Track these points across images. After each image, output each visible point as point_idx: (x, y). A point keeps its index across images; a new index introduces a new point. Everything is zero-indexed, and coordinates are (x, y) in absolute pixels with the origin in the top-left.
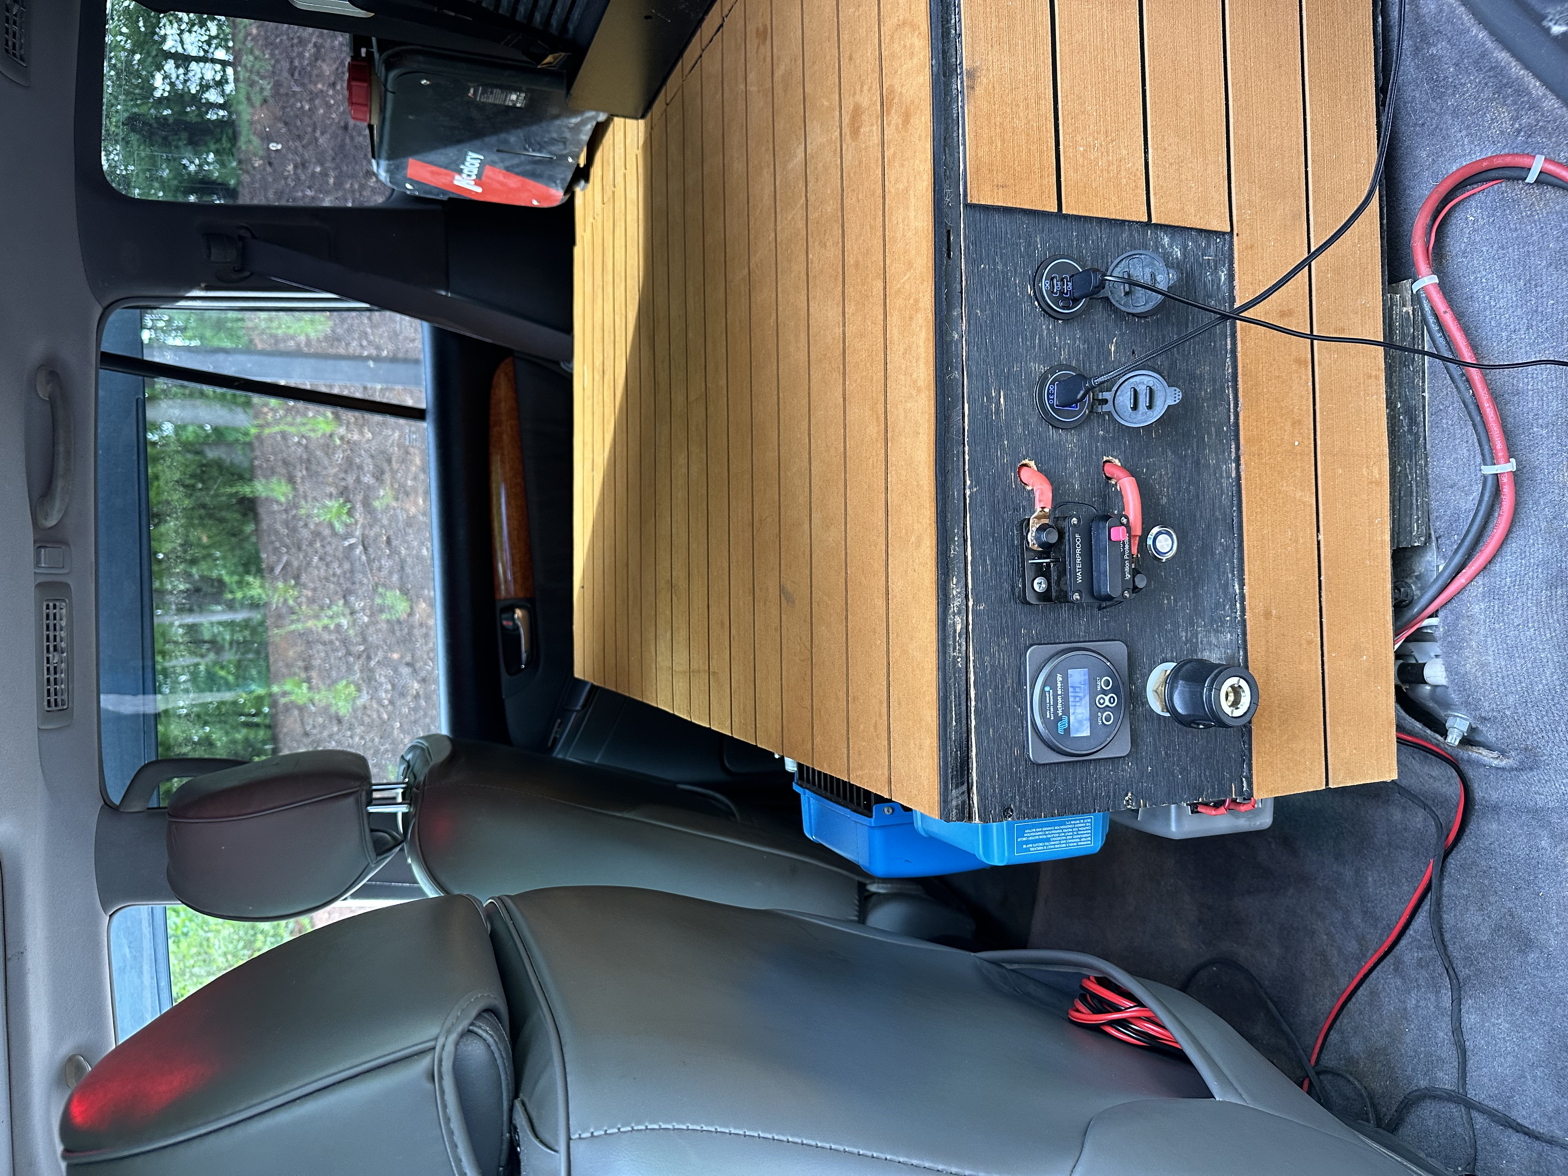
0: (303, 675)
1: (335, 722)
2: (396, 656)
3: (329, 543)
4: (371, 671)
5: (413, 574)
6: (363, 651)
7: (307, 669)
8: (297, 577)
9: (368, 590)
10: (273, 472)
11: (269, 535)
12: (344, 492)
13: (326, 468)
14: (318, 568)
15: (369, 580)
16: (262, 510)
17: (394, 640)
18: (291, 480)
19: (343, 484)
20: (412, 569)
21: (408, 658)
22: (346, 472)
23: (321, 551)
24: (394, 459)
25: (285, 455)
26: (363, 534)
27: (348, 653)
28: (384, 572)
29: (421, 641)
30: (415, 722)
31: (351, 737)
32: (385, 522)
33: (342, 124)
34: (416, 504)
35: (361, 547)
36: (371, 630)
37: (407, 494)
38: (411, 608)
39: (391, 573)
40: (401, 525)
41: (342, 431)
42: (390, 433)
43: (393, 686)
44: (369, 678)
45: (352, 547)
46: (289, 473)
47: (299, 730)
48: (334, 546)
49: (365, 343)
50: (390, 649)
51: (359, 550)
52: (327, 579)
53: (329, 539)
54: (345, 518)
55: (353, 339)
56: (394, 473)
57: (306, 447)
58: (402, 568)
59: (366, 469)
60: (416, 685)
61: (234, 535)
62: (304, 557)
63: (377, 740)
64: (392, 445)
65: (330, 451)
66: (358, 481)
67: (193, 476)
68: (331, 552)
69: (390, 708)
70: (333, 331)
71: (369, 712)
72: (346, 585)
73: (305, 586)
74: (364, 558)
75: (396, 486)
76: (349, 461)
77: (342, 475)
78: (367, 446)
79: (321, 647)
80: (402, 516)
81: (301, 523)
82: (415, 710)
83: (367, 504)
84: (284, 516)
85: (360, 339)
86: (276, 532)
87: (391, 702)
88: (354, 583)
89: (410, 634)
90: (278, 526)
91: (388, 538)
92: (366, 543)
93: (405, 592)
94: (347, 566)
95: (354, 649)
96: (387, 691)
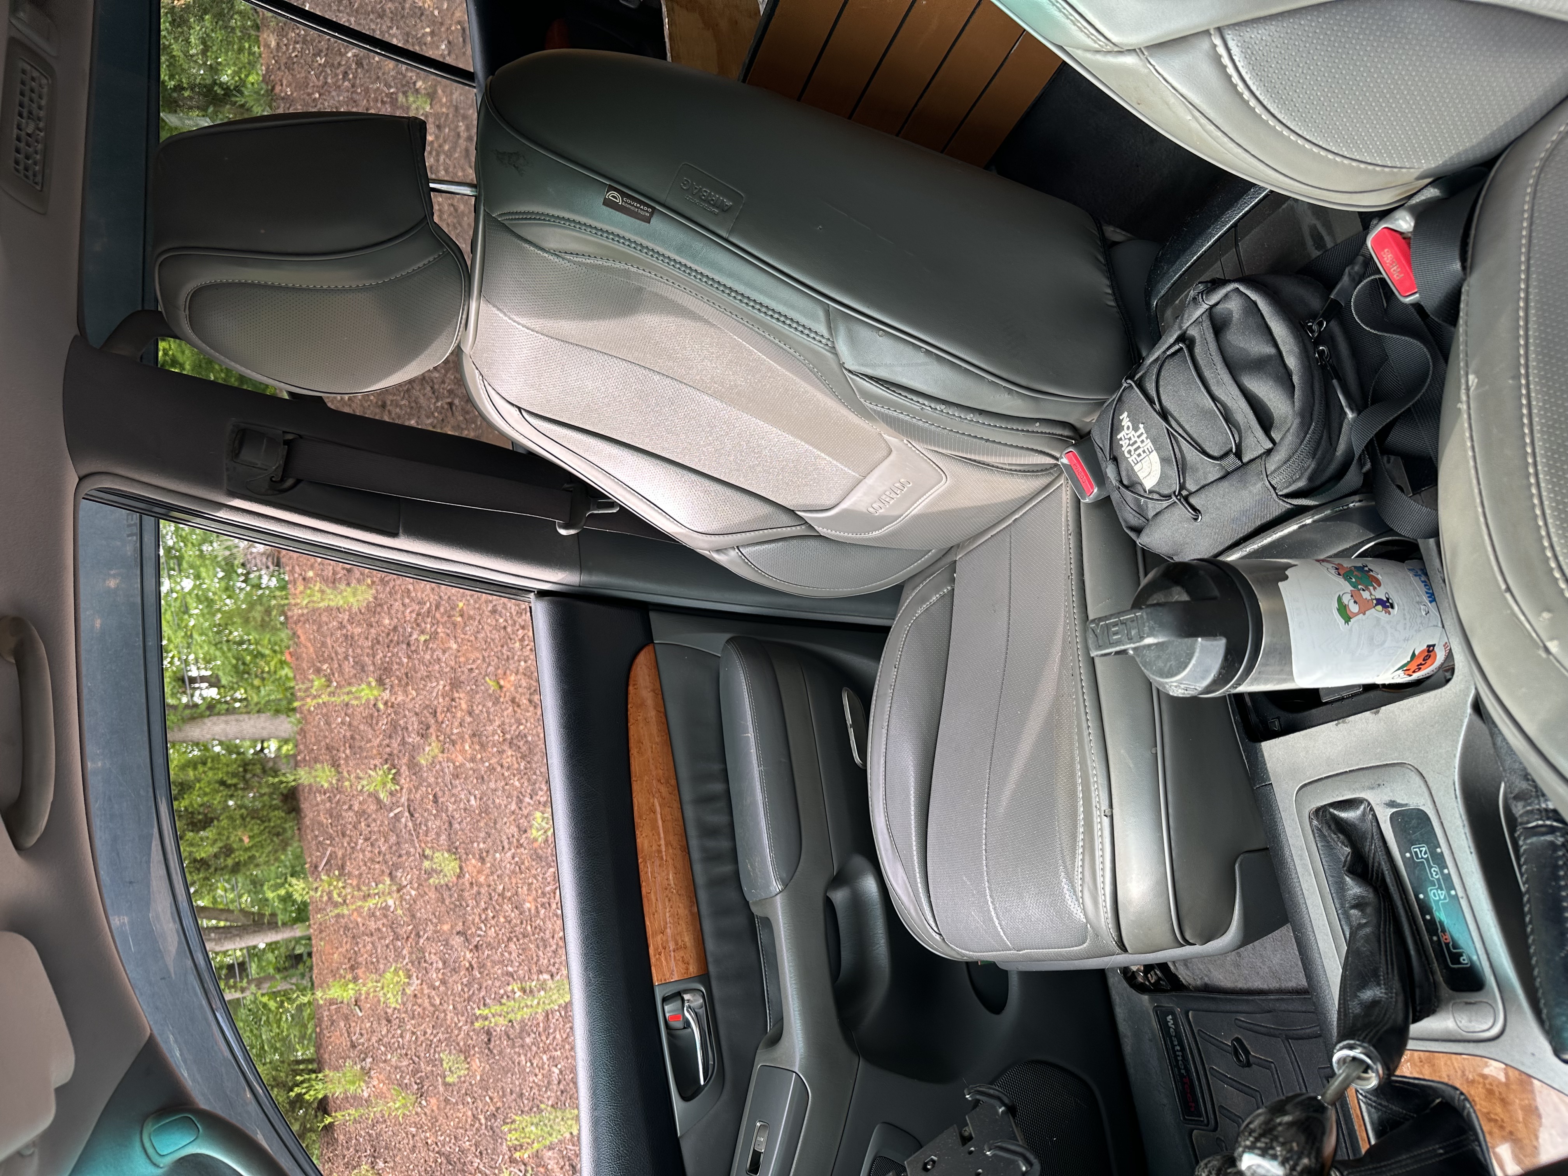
0: (349, 976)
1: (384, 1022)
2: (446, 927)
3: (375, 820)
4: (422, 950)
5: (462, 830)
6: (412, 929)
7: (352, 968)
8: (342, 867)
9: (415, 860)
10: (316, 760)
11: (313, 831)
12: (390, 759)
13: (370, 741)
14: (363, 851)
15: (415, 848)
16: (305, 806)
17: (443, 909)
18: (335, 765)
19: (388, 750)
20: (459, 823)
21: (459, 927)
22: (390, 737)
23: (366, 832)
24: (439, 710)
25: (328, 741)
26: (408, 800)
27: (397, 938)
28: (432, 835)
29: (472, 903)
30: (469, 999)
31: (402, 1036)
32: (432, 780)
33: (380, 403)
34: (463, 751)
35: (407, 814)
36: (420, 903)
37: (454, 743)
38: (461, 868)
39: (438, 835)
40: (448, 778)
41: (386, 695)
42: (434, 684)
43: (444, 963)
44: (419, 960)
45: (397, 817)
46: (332, 757)
47: (346, 1043)
48: (378, 822)
49: (407, 601)
50: (440, 922)
51: (405, 818)
52: (372, 860)
53: (374, 816)
54: (390, 786)
55: (396, 600)
56: (439, 724)
57: (350, 725)
58: (450, 824)
59: (410, 729)
60: (469, 955)
61: (278, 835)
62: (349, 844)
63: (429, 1031)
64: (436, 697)
65: (374, 722)
66: (403, 743)
67: (234, 775)
68: (376, 829)
69: (442, 989)
70: (375, 598)
71: (419, 1001)
72: (392, 859)
73: (350, 874)
74: (410, 824)
75: (442, 738)
76: (394, 725)
77: (387, 741)
78: (411, 706)
79: (367, 939)
80: (449, 768)
81: (346, 807)
82: (469, 985)
83: (413, 765)
84: (328, 805)
85: (402, 599)
86: (321, 824)
87: (443, 982)
88: (400, 856)
89: (461, 897)
90: (322, 818)
91: (435, 796)
92: (412, 809)
93: (452, 849)
94: (393, 839)
95: (402, 931)
96: (438, 970)
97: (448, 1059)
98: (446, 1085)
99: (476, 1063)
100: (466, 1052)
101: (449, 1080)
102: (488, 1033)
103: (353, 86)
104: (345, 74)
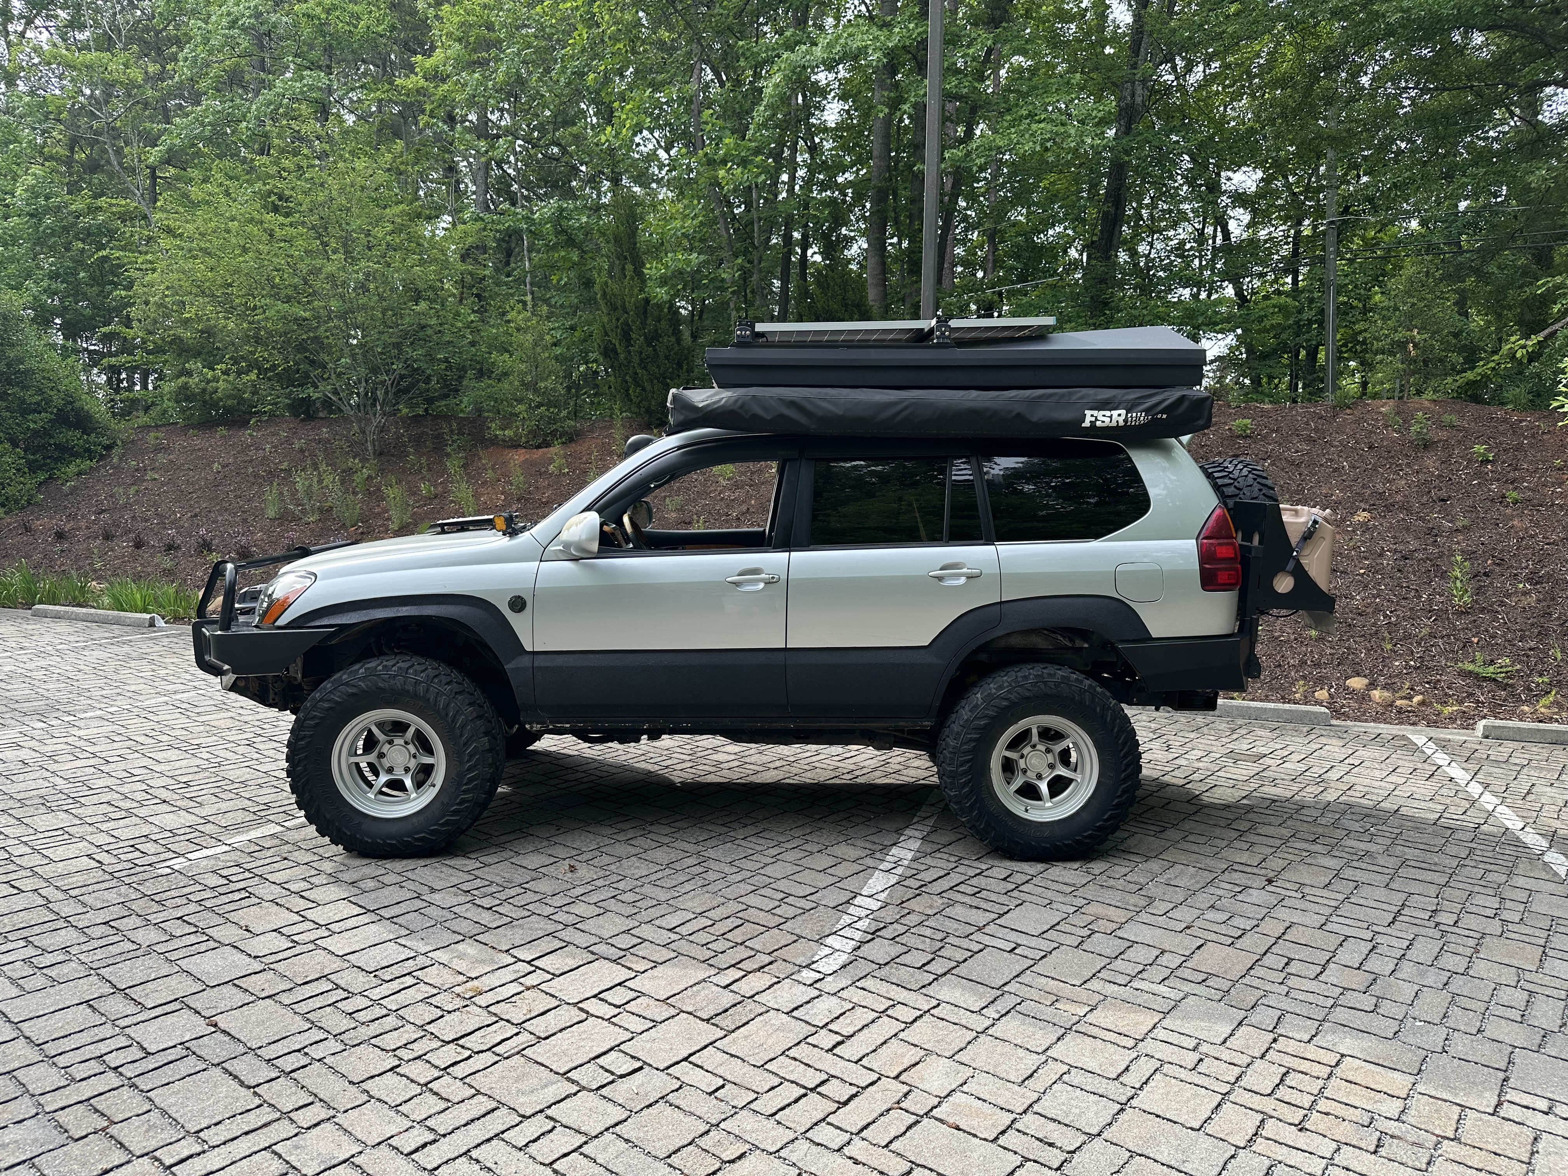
4: (743, 487)
21: (752, 510)
27: (752, 473)
44: (737, 486)
87: (722, 499)
95: (755, 477)
96: (729, 496)
97: (678, 499)
98: (665, 497)
99: (674, 515)
100: (681, 510)
101: (668, 500)
102: (690, 523)
103: (1321, 465)
104: (1331, 460)
